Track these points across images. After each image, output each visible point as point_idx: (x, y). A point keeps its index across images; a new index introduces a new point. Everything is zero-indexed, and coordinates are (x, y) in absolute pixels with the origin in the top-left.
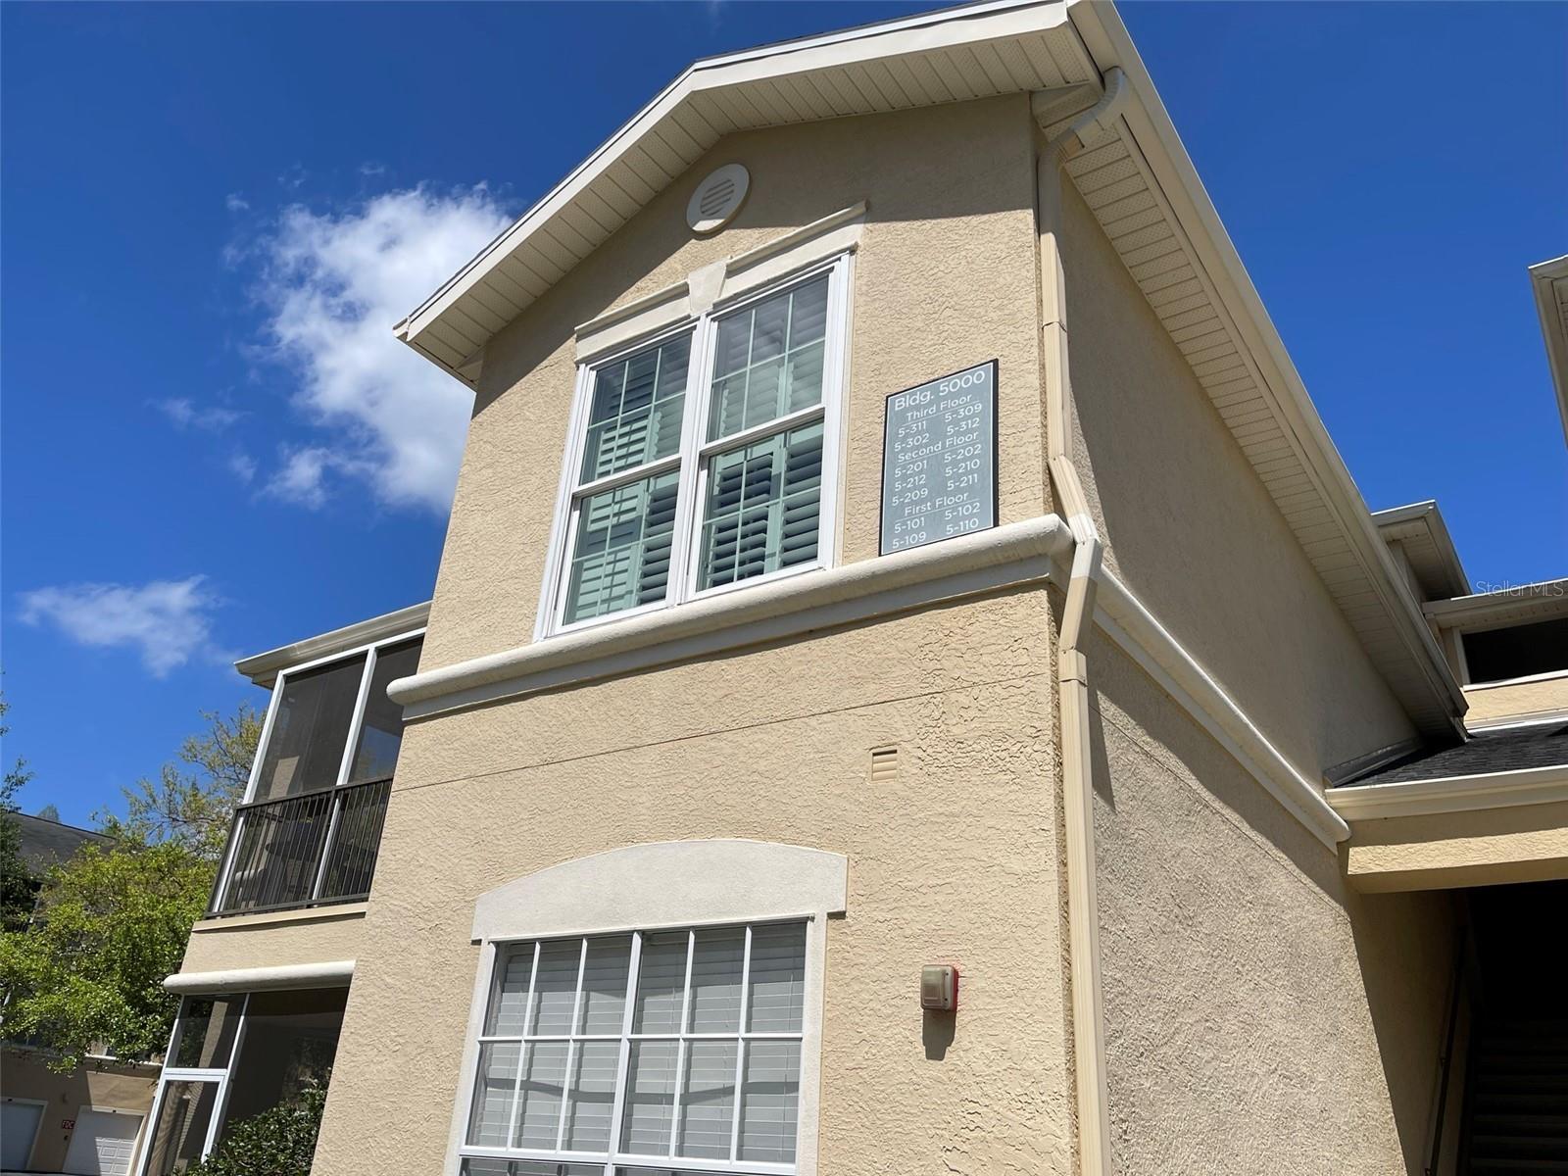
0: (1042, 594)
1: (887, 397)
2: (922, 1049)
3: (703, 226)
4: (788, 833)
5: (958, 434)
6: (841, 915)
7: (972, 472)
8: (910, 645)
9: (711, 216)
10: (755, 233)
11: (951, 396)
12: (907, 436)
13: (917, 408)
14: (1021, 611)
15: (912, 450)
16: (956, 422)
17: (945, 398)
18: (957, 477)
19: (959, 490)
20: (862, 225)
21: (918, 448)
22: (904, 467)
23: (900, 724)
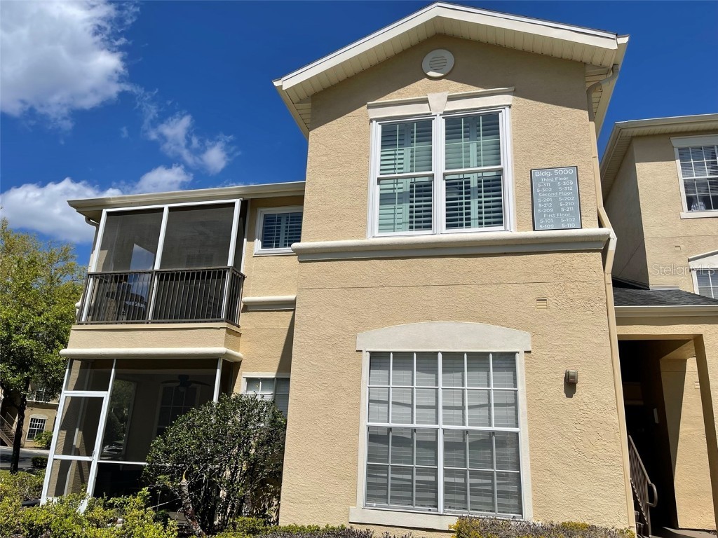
0: (600, 254)
1: (531, 170)
2: (564, 394)
3: (431, 74)
4: (503, 323)
5: (564, 191)
6: (530, 352)
7: (571, 206)
8: (549, 264)
9: (435, 70)
10: (460, 85)
11: (559, 176)
12: (541, 187)
13: (545, 177)
14: (592, 259)
15: (545, 193)
16: (563, 187)
17: (557, 176)
18: (565, 207)
19: (565, 212)
20: (512, 96)
21: (547, 193)
22: (542, 199)
23: (546, 291)
